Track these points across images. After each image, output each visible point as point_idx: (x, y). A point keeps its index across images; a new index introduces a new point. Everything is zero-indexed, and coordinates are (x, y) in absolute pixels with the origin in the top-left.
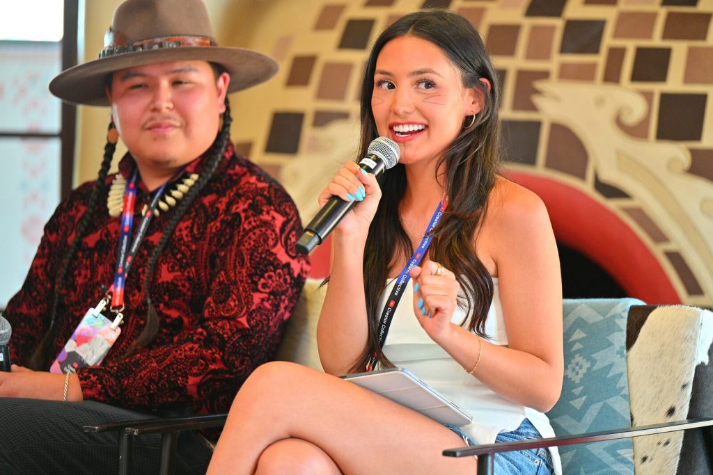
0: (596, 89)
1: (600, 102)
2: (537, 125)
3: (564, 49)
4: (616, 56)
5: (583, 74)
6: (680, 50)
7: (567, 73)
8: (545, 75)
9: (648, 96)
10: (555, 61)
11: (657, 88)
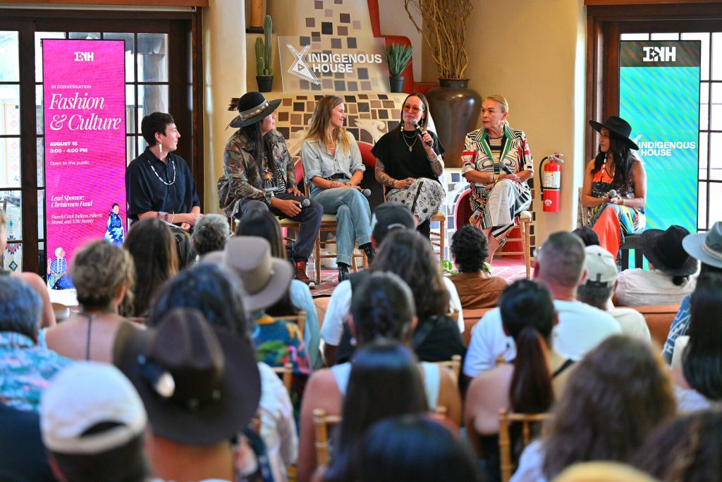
0: (371, 121)
1: (373, 124)
2: (358, 129)
3: (359, 111)
4: (374, 112)
5: (367, 117)
6: (389, 110)
7: (362, 117)
8: (357, 117)
9: (385, 122)
10: (358, 114)
11: (387, 120)
